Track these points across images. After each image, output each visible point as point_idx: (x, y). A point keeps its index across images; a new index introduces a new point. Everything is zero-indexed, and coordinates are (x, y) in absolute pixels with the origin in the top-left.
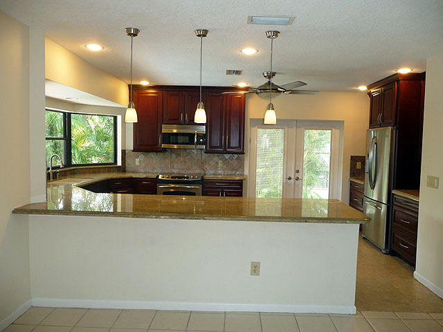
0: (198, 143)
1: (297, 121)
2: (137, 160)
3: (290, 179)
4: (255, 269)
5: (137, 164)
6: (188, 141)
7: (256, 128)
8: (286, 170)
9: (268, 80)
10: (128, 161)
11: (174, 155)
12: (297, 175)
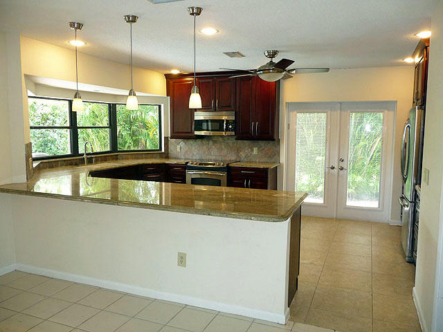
0: (227, 129)
1: (341, 103)
2: (178, 147)
3: (333, 168)
4: (182, 260)
5: (178, 150)
6: (218, 128)
7: (295, 112)
8: (329, 158)
9: (269, 60)
10: (171, 147)
11: (211, 142)
12: (342, 164)
